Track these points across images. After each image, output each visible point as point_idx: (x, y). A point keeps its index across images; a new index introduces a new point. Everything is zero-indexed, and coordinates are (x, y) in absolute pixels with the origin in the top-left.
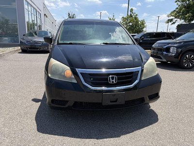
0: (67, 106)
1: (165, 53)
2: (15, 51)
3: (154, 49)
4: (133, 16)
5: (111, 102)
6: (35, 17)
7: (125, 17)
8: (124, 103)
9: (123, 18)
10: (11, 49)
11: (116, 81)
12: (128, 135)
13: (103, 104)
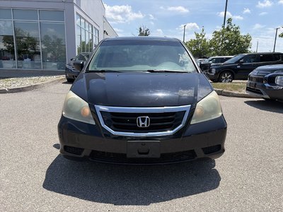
0: (82, 155)
1: (267, 85)
2: (59, 81)
3: (251, 79)
4: (232, 30)
5: (140, 153)
6: (91, 35)
7: (218, 31)
8: (159, 156)
9: (215, 32)
10: (55, 78)
11: (147, 125)
12: (162, 204)
13: (128, 156)
